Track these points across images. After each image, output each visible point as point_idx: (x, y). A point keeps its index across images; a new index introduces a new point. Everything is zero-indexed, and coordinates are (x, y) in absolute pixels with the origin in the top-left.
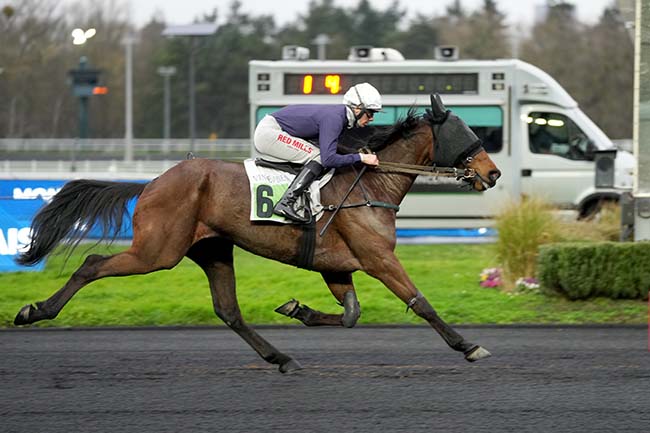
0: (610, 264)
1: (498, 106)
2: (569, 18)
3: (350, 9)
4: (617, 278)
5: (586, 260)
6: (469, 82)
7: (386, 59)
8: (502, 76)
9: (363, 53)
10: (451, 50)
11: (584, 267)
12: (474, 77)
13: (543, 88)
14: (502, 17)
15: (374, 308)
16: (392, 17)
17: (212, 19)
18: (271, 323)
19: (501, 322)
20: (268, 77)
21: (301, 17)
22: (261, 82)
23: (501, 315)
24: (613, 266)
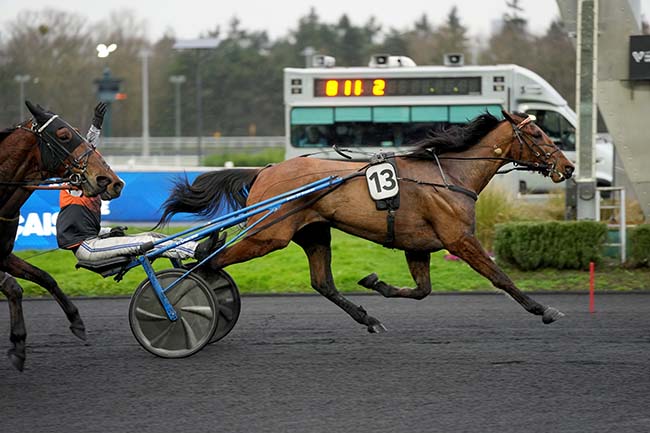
0: (556, 239)
1: (499, 105)
2: (522, 31)
3: (332, 26)
4: (563, 252)
5: (535, 236)
6: (473, 85)
7: (401, 66)
8: (502, 79)
9: (381, 60)
10: (458, 58)
11: (533, 242)
12: (478, 80)
13: (538, 89)
14: (464, 30)
16: (369, 32)
17: (215, 35)
18: (267, 292)
19: (463, 290)
20: (300, 82)
22: (294, 87)
23: (463, 283)
24: (559, 241)
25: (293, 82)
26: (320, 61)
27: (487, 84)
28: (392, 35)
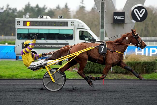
0: (94, 65)
1: (72, 29)
2: (84, 10)
3: (34, 7)
4: (96, 69)
5: (89, 64)
6: (66, 24)
7: (47, 18)
8: (73, 22)
9: (41, 17)
10: (62, 16)
11: (88, 66)
12: (67, 22)
13: (82, 25)
14: (69, 9)
15: (40, 75)
16: (44, 9)
17: (3, 9)
18: (17, 78)
19: (70, 78)
20: (20, 22)
21: (23, 8)
22: (18, 23)
23: (70, 77)
24: (95, 66)
25: (18, 22)
26: (25, 16)
27: (69, 24)
28: (50, 10)
